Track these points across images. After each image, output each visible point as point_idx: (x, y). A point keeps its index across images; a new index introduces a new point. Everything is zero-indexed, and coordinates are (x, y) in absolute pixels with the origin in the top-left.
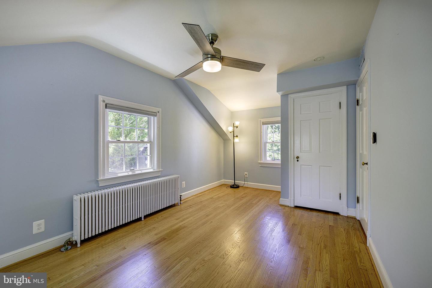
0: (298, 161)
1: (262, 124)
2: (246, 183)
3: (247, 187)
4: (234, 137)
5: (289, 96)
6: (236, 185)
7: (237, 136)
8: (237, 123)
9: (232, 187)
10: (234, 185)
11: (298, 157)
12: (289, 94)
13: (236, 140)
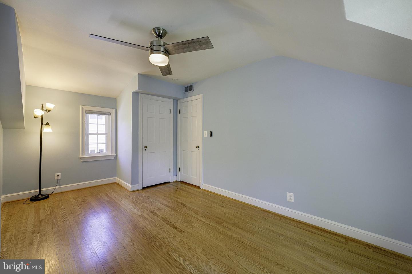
0: (145, 150)
1: (85, 112)
2: (59, 187)
3: (60, 192)
4: (42, 124)
5: (139, 95)
6: (42, 195)
7: (48, 124)
8: (49, 106)
9: (35, 199)
10: (38, 196)
11: (146, 147)
12: (140, 93)
13: (46, 130)
